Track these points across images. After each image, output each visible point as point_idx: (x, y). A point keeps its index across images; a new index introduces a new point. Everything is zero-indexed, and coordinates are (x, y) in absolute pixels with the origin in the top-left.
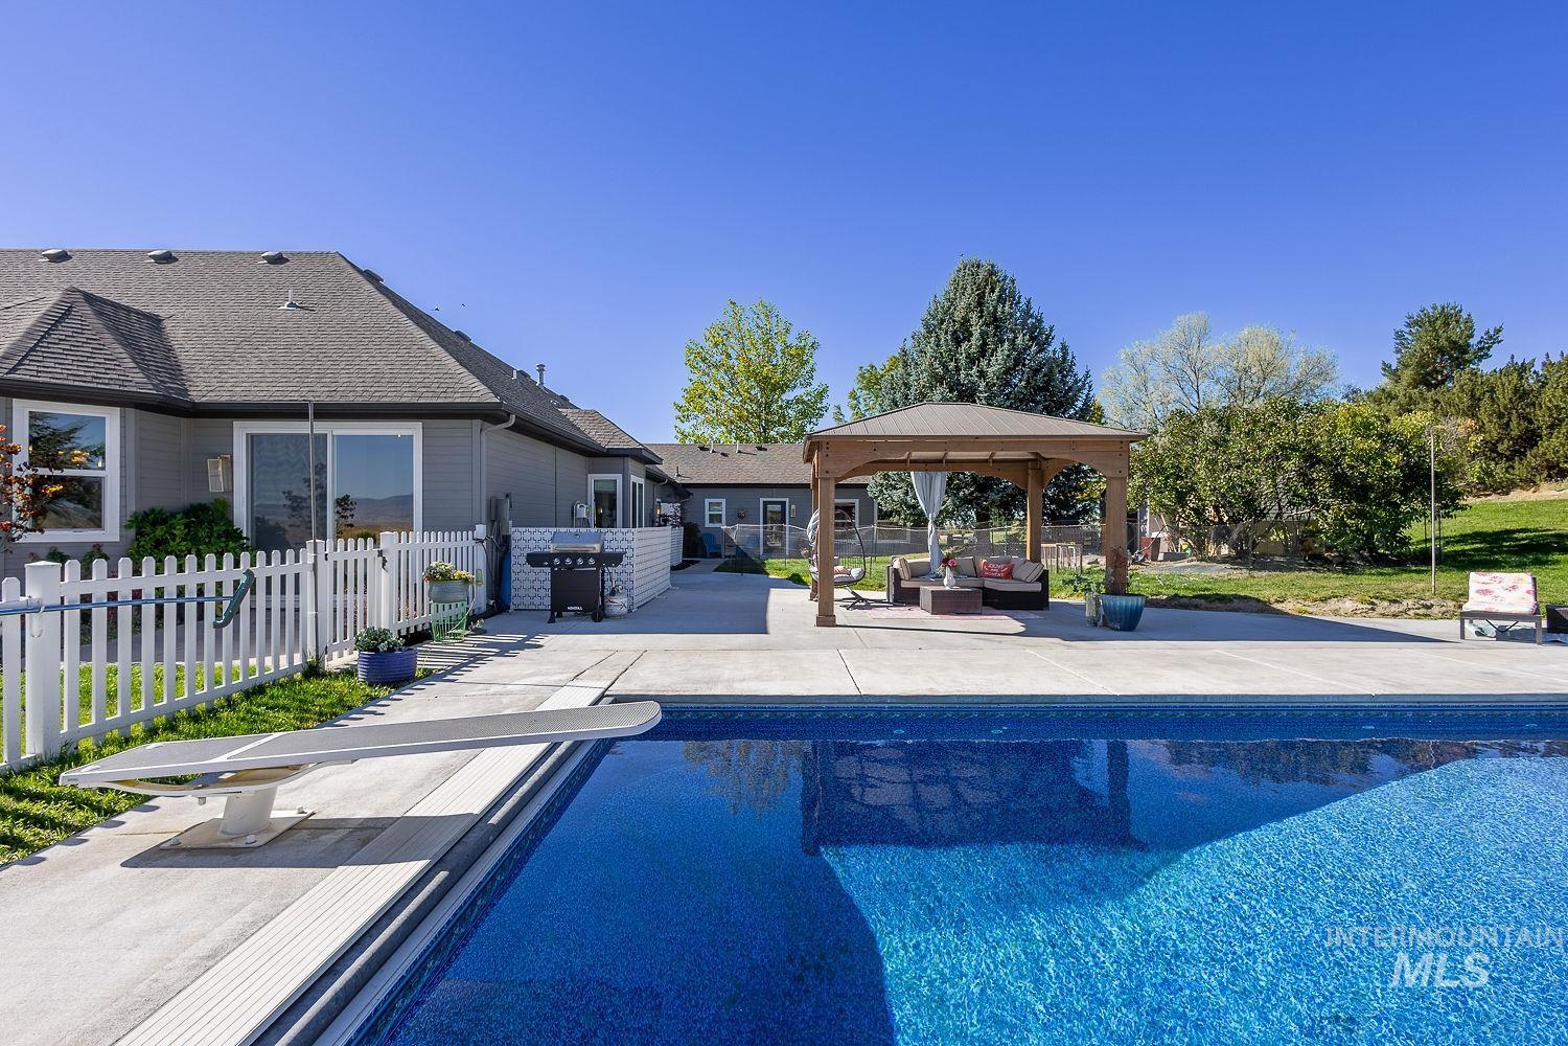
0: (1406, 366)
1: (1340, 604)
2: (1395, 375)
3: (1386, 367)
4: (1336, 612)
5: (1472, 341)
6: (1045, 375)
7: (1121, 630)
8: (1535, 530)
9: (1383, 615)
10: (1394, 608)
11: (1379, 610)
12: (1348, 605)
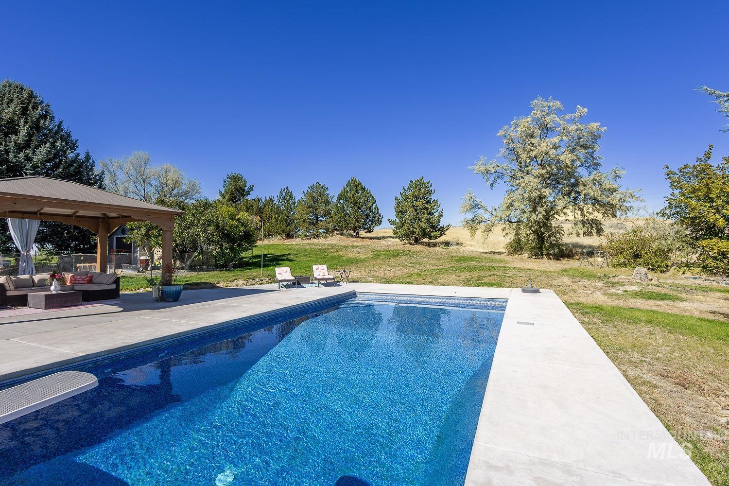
0: (227, 193)
1: (238, 282)
2: (223, 196)
3: (220, 192)
4: (237, 285)
5: (246, 188)
6: (76, 168)
7: (173, 301)
8: (272, 254)
9: (251, 284)
10: (254, 282)
11: (250, 283)
12: (241, 282)
